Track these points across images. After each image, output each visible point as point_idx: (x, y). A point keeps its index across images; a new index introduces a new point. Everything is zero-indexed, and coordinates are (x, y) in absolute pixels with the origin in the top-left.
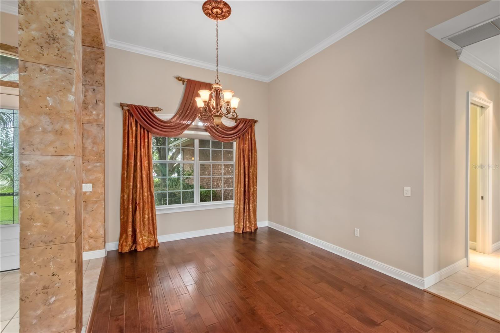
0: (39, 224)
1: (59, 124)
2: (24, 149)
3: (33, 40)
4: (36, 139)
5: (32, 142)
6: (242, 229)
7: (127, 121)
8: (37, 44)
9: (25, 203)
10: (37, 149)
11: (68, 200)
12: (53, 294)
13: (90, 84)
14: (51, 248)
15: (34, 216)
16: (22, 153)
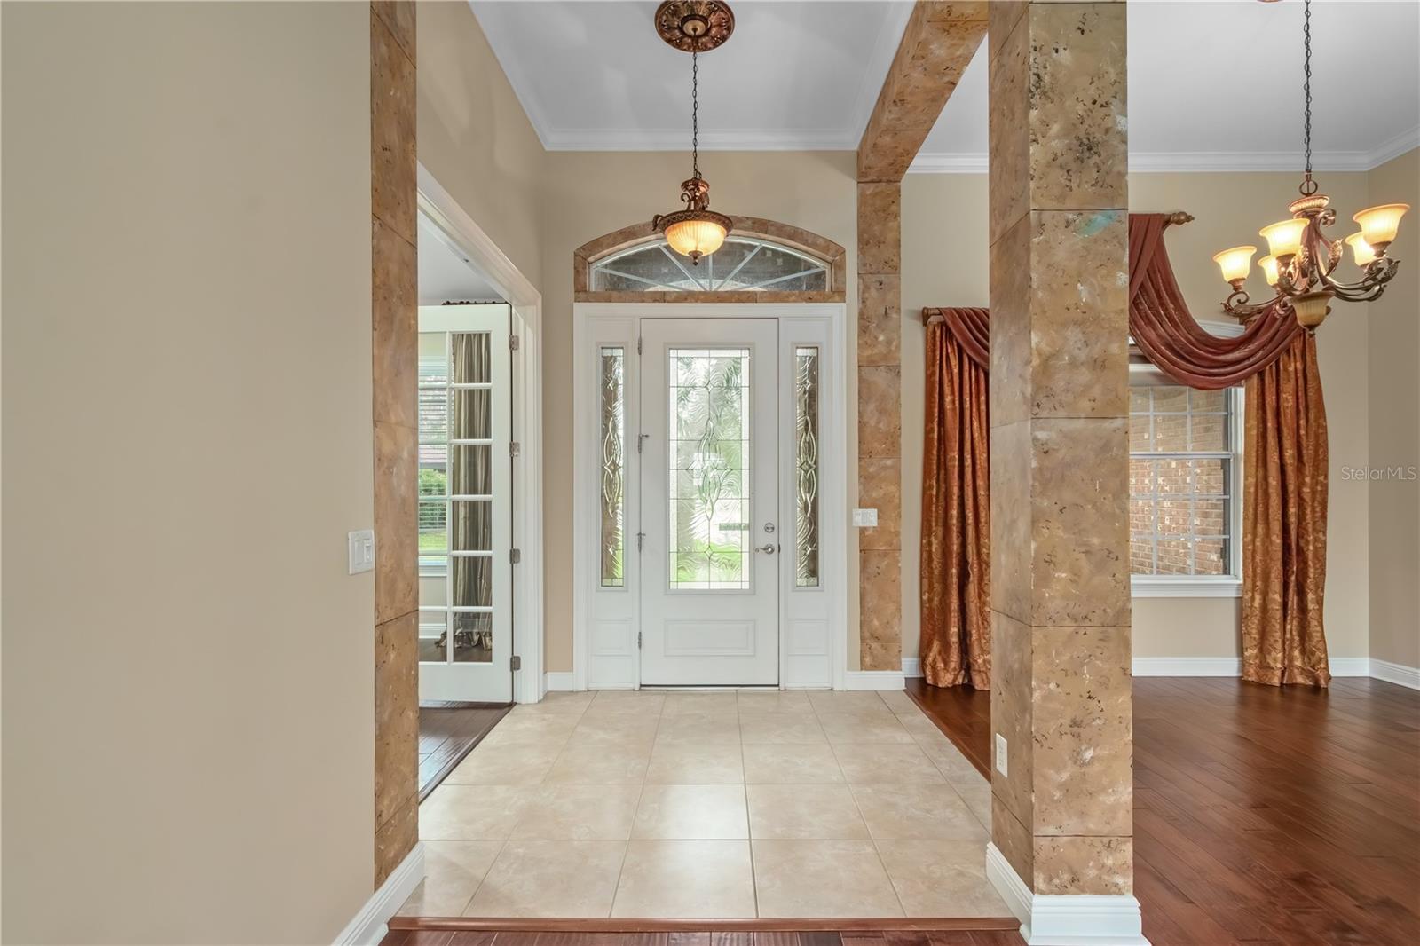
0: (1064, 575)
1: (1099, 344)
2: (1038, 405)
3: (1054, 160)
4: (1059, 383)
5: (1051, 389)
6: (1278, 673)
7: (938, 353)
8: (1061, 166)
9: (1041, 525)
10: (1061, 404)
11: (1117, 524)
12: (1092, 743)
13: (872, 271)
14: (1085, 634)
15: (1055, 556)
16: (1037, 414)
